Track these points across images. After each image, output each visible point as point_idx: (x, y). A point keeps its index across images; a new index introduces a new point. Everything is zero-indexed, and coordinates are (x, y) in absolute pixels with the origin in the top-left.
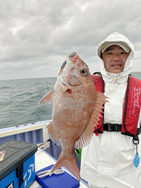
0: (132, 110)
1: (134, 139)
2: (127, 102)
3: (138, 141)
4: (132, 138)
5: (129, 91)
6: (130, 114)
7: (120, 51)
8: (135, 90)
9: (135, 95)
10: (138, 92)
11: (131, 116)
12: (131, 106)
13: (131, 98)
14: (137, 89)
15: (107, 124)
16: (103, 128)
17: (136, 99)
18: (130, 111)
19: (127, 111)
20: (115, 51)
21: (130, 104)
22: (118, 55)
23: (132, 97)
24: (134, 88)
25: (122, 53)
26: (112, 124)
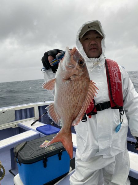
0: (116, 87)
1: (120, 111)
2: (110, 80)
3: (123, 112)
4: (118, 110)
5: (108, 71)
6: (115, 90)
7: (95, 36)
8: (113, 69)
9: (114, 73)
10: (116, 70)
11: (116, 91)
12: (114, 83)
13: (112, 77)
14: (114, 68)
15: (98, 105)
16: (95, 109)
17: (116, 76)
18: (114, 88)
19: (112, 88)
20: (91, 36)
21: (113, 82)
22: (94, 39)
23: (113, 75)
24: (112, 68)
25: (97, 37)
26: (103, 103)
